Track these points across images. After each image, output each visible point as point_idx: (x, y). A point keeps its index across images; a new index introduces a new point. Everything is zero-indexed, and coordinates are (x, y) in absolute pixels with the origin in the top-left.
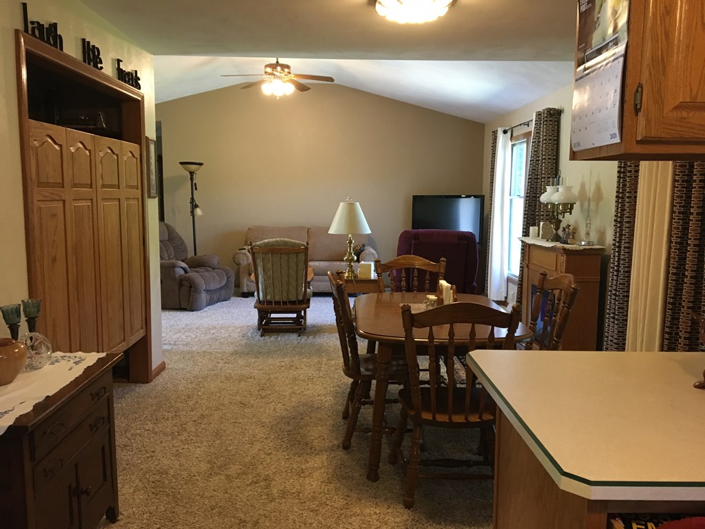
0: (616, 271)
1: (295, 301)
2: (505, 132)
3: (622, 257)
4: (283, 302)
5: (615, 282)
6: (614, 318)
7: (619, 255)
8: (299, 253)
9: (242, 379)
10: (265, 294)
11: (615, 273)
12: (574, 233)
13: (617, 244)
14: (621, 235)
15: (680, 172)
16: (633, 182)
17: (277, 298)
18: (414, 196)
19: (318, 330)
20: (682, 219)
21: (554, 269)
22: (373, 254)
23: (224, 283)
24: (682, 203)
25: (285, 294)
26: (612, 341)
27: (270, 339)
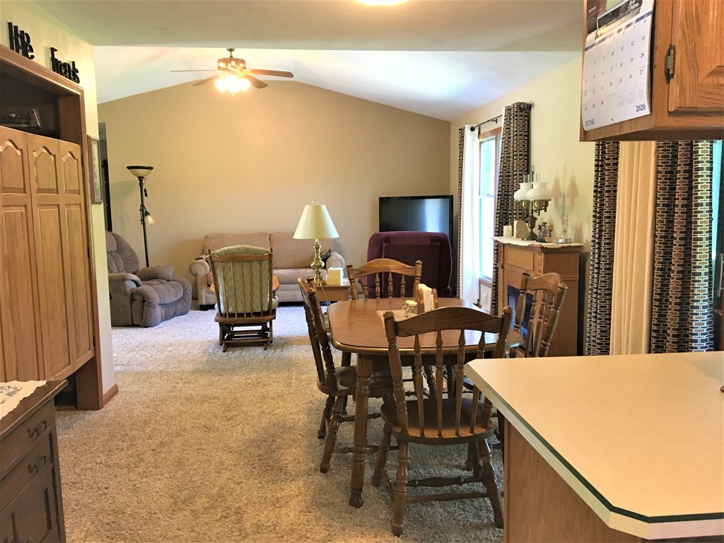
0: (597, 268)
1: (260, 313)
2: (472, 129)
3: (602, 254)
4: (247, 314)
5: (595, 281)
6: (595, 317)
7: (600, 252)
8: (263, 260)
9: (205, 399)
10: (227, 307)
11: (596, 271)
13: (597, 241)
14: (601, 231)
16: (612, 175)
17: (240, 311)
18: (381, 199)
19: (285, 343)
20: (666, 212)
21: (532, 269)
22: (340, 260)
23: (180, 296)
24: (666, 195)
25: (248, 305)
26: (594, 341)
27: (234, 354)
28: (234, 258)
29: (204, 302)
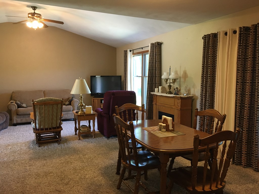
1: (56, 127)
2: (130, 51)
3: (207, 100)
4: (49, 128)
8: (58, 104)
10: (40, 125)
12: (180, 90)
13: (204, 95)
14: (206, 91)
15: (241, 67)
16: (212, 70)
17: (46, 127)
18: (91, 76)
19: (67, 140)
20: (242, 85)
21: (174, 105)
23: (5, 120)
24: (242, 79)
25: (50, 124)
27: (45, 148)
28: (44, 103)
29: (15, 122)
